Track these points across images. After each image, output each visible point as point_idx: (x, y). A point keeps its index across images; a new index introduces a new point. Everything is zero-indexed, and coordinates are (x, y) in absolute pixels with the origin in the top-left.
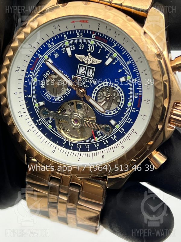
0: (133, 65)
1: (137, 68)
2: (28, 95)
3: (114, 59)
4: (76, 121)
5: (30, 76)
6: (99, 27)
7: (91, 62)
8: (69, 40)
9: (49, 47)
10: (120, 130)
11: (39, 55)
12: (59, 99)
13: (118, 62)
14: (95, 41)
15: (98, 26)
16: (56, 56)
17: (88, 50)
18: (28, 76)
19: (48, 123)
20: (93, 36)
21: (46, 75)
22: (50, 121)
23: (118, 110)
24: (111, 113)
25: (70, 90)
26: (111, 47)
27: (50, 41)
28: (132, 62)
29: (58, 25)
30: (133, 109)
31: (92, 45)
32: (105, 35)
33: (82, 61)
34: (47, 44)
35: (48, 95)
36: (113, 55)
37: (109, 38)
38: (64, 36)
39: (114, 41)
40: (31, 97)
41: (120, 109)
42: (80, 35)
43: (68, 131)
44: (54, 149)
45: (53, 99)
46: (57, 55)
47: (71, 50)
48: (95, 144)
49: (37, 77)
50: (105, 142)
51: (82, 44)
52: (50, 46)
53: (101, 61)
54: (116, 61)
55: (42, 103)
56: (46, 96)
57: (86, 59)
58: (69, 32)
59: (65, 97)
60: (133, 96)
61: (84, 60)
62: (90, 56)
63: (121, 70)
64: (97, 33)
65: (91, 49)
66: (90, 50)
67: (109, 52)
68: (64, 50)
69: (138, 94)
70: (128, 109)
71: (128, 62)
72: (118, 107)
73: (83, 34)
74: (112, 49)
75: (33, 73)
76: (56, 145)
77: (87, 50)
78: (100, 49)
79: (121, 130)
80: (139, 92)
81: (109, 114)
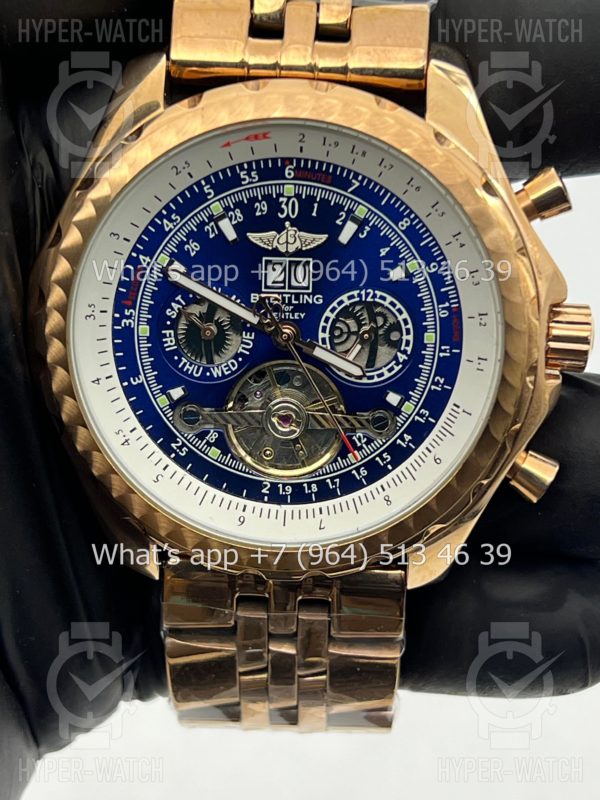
0: (418, 227)
1: (431, 235)
2: (132, 379)
3: (362, 223)
4: (285, 419)
5: (127, 322)
6: (301, 144)
7: (298, 244)
8: (222, 199)
9: (167, 229)
10: (418, 414)
11: (141, 257)
12: (225, 369)
13: (375, 229)
14: (295, 185)
15: (300, 141)
16: (193, 250)
17: (282, 213)
18: (120, 325)
19: (208, 443)
20: (287, 172)
21: (173, 309)
22: (213, 437)
23: (401, 360)
24: (382, 375)
25: (253, 337)
26: (346, 191)
27: (167, 212)
28: (412, 220)
29: (186, 163)
30: (443, 348)
31: (289, 198)
32: (321, 163)
33: (270, 248)
34: (159, 222)
35: (190, 365)
36: (356, 213)
37: (336, 167)
38: (205, 188)
39: (352, 174)
40: (143, 383)
41: (405, 357)
42: (250, 176)
43: (268, 452)
44: (240, 512)
45: (208, 374)
46: (193, 247)
47: (234, 222)
48: (354, 472)
49: (149, 322)
50: (383, 459)
51: (260, 202)
52: (168, 225)
53: (324, 237)
54: (367, 229)
55: (177, 393)
56: (185, 370)
57: (281, 242)
58: (216, 174)
59: (240, 359)
60: (434, 313)
61: (275, 244)
62: (292, 231)
63: (388, 249)
64: (299, 160)
65: (290, 210)
66: (288, 214)
67: (341, 208)
68: (212, 227)
69: (447, 304)
70: (427, 353)
71: (403, 223)
72: (399, 354)
73: (257, 174)
74: (349, 198)
75: (135, 313)
76: (242, 502)
77: (279, 214)
78: (316, 205)
79: (422, 416)
80: (449, 300)
81: (376, 380)
